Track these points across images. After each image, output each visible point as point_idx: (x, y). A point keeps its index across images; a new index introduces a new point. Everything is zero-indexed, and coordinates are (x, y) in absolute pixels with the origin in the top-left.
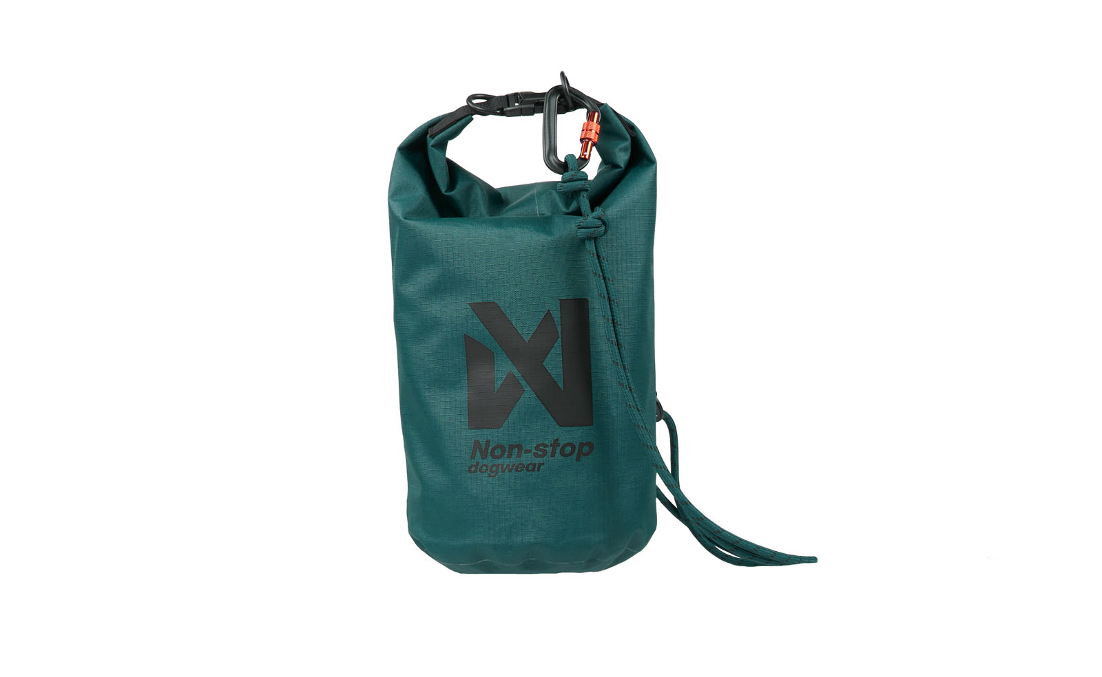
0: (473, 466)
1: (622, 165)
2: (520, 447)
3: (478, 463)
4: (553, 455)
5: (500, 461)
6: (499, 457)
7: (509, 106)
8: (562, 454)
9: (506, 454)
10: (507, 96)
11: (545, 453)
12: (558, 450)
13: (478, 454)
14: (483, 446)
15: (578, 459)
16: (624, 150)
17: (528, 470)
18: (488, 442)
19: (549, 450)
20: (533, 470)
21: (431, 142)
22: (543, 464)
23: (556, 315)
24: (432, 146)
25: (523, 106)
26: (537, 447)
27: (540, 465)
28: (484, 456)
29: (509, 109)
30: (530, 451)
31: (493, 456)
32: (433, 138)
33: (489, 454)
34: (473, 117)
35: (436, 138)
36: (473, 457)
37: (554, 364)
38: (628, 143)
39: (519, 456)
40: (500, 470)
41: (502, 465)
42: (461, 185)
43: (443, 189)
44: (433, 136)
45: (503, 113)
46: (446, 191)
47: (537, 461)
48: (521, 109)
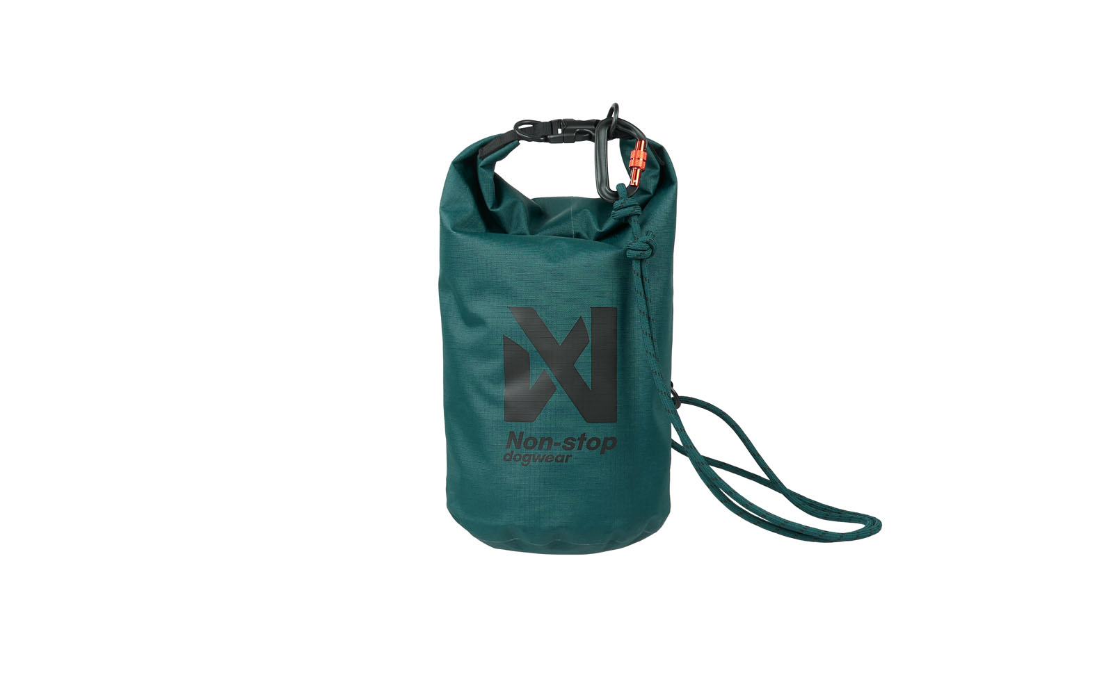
0: (508, 454)
1: (651, 191)
2: (550, 439)
3: (512, 452)
4: (580, 448)
5: (532, 452)
6: (531, 448)
7: (552, 134)
8: (589, 447)
9: (538, 446)
10: (551, 122)
11: (573, 446)
12: (585, 443)
13: (513, 444)
14: (517, 437)
15: (602, 453)
16: (654, 177)
17: (556, 460)
18: (522, 434)
19: (577, 443)
20: (562, 461)
21: (482, 163)
22: (571, 456)
23: (588, 322)
24: (482, 167)
25: (565, 135)
26: (566, 441)
27: (568, 456)
28: (518, 447)
29: (552, 137)
30: (559, 444)
31: (527, 447)
32: (483, 159)
33: (522, 445)
34: (520, 142)
35: (485, 160)
36: (508, 446)
37: (584, 365)
38: (658, 171)
39: (549, 448)
40: (532, 460)
41: (534, 455)
42: (506, 202)
43: (489, 205)
44: (482, 158)
45: (546, 140)
46: (492, 208)
47: (565, 453)
48: (563, 137)
